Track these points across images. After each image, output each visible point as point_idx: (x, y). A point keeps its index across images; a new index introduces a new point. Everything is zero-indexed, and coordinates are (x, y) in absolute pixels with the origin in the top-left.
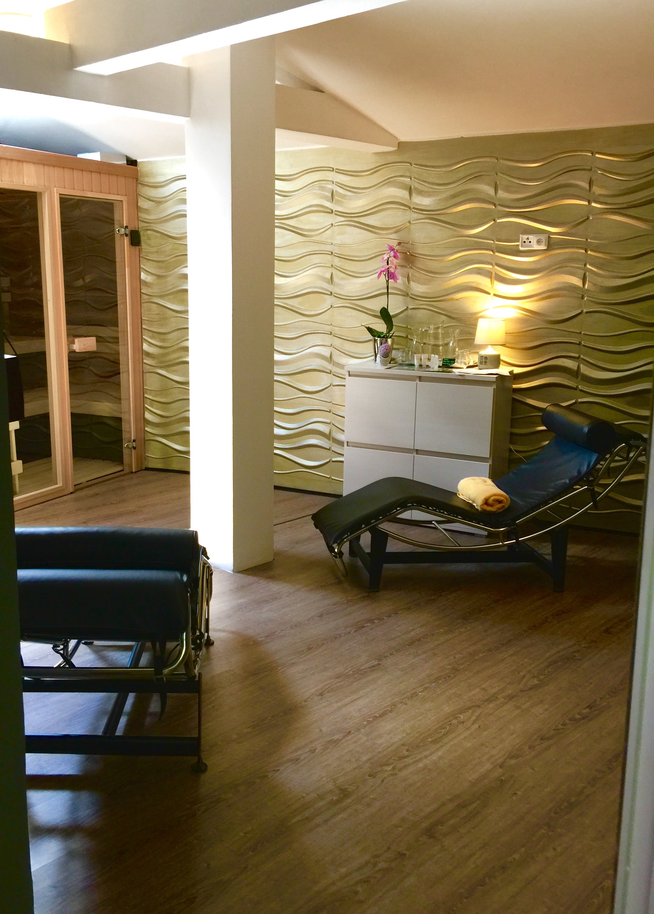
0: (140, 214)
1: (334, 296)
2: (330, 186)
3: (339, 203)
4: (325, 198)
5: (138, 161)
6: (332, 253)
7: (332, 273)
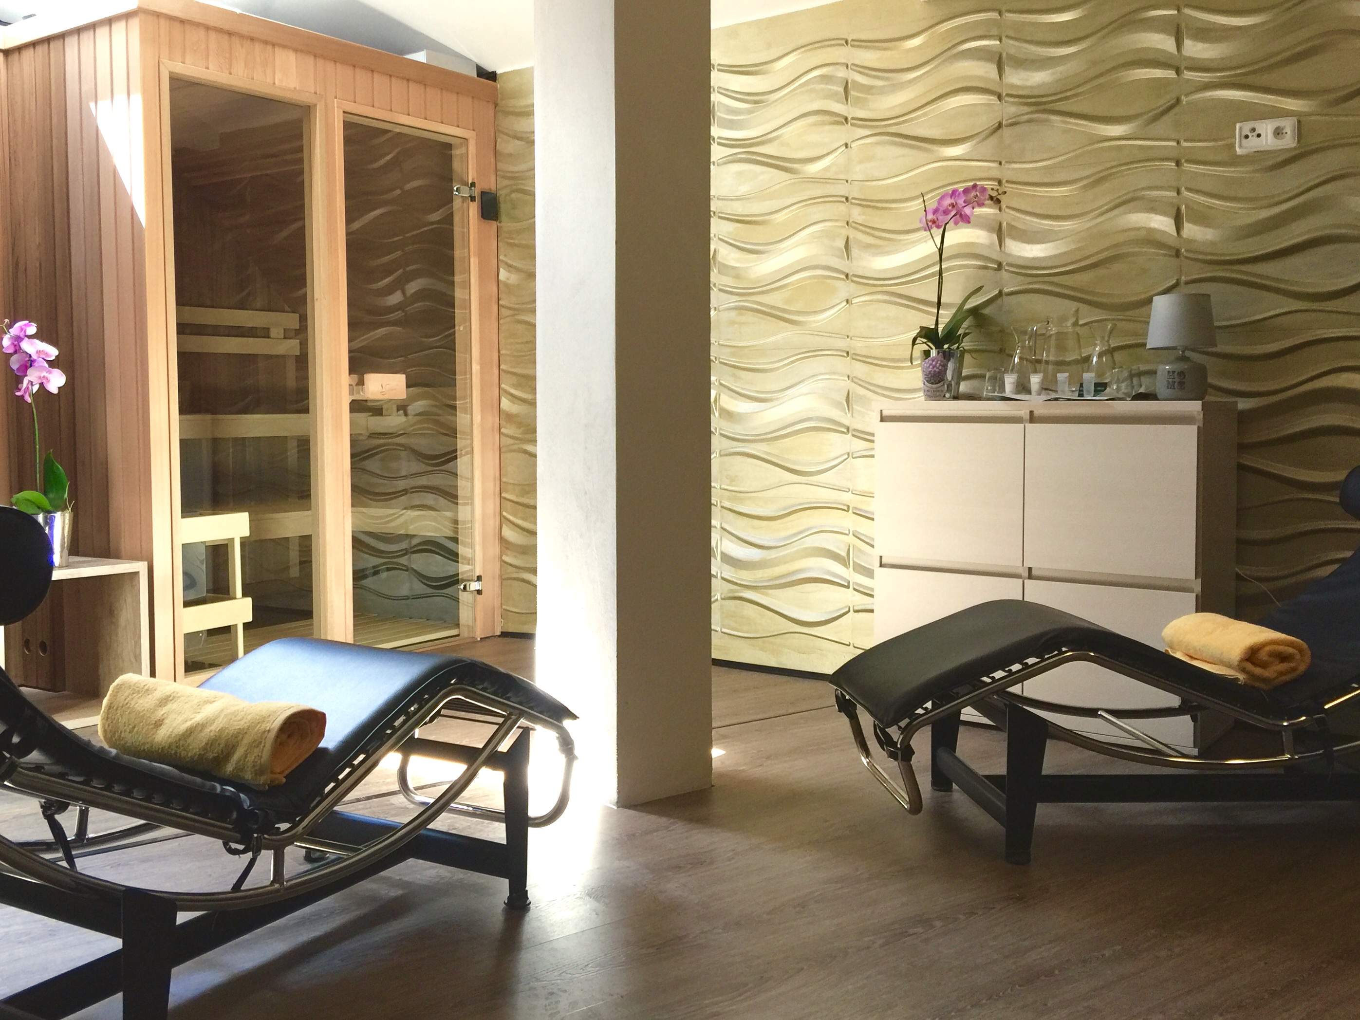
0: (500, 166)
1: (852, 281)
2: (842, 73)
3: (859, 102)
4: (832, 96)
5: (498, 72)
6: (847, 199)
7: (848, 238)
